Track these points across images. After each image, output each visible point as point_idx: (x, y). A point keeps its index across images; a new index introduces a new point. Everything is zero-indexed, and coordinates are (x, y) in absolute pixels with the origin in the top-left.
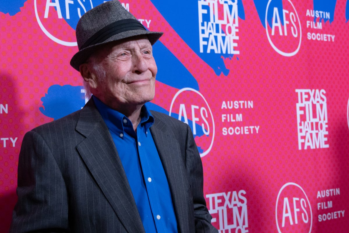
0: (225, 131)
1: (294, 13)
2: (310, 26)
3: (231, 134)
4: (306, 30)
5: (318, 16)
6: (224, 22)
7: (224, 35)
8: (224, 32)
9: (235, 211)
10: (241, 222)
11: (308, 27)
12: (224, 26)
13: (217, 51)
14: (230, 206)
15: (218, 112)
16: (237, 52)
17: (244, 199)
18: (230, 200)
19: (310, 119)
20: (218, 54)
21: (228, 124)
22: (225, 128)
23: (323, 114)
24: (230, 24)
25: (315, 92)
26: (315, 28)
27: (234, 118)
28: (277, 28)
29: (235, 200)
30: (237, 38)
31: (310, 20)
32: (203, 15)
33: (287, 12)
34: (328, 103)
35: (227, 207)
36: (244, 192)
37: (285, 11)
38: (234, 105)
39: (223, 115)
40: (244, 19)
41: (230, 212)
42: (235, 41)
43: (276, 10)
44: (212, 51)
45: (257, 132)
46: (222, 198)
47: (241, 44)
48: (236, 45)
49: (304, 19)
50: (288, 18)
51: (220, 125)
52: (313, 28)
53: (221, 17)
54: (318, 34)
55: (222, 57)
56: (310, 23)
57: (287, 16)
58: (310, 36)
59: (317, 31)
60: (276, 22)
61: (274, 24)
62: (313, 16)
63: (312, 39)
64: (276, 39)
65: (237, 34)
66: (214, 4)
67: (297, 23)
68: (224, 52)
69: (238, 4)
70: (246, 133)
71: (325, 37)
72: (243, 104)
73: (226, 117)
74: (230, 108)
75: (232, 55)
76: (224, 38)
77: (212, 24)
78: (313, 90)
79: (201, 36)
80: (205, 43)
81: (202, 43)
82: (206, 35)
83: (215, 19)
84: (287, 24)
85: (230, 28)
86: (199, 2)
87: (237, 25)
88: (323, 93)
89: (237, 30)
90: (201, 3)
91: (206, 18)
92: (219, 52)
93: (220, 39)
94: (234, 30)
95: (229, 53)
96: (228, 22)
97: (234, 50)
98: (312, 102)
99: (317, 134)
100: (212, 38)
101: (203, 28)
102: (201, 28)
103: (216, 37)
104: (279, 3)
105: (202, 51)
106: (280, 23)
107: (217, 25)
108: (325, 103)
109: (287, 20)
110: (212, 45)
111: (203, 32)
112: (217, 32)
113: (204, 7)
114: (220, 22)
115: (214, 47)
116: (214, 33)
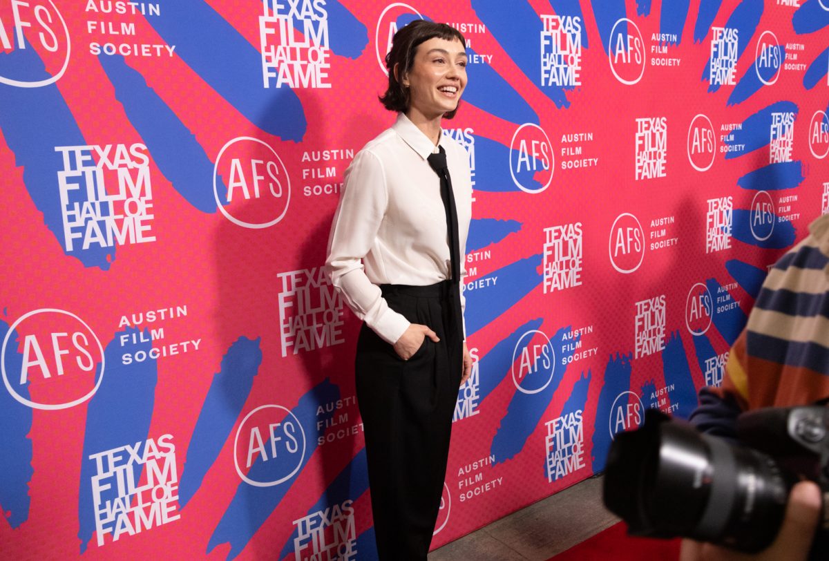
0: (564, 165)
1: (639, 38)
2: (654, 51)
3: (570, 167)
4: (650, 56)
5: (663, 40)
6: (567, 52)
7: (566, 66)
8: (566, 63)
9: (571, 243)
10: (575, 254)
11: (652, 51)
12: (566, 57)
13: (559, 84)
14: (566, 239)
15: (558, 145)
16: (579, 84)
17: (580, 231)
18: (566, 233)
19: (649, 148)
20: (559, 87)
21: (567, 158)
22: (564, 162)
23: (662, 142)
24: (573, 54)
25: (655, 121)
26: (660, 52)
27: (574, 151)
28: (620, 55)
29: (571, 232)
30: (579, 68)
31: (655, 45)
32: (545, 45)
33: (632, 37)
35: (563, 239)
36: (580, 224)
37: (629, 37)
38: (573, 138)
39: (563, 149)
40: (587, 47)
41: (565, 244)
42: (577, 72)
43: (620, 36)
44: (554, 83)
45: (596, 164)
46: (559, 231)
47: (582, 75)
48: (578, 76)
49: (649, 44)
50: (632, 45)
51: (559, 159)
52: (658, 53)
53: (564, 47)
54: (663, 59)
55: (564, 89)
56: (655, 48)
57: (632, 41)
58: (654, 62)
59: (662, 56)
60: (620, 49)
61: (618, 52)
62: (659, 40)
63: (656, 65)
64: (620, 66)
65: (579, 64)
67: (641, 49)
68: (566, 84)
69: (581, 32)
70: (585, 166)
71: (670, 62)
72: (583, 137)
73: (566, 151)
74: (570, 141)
75: (574, 87)
76: (566, 70)
77: (555, 55)
78: (654, 119)
79: (543, 68)
80: (547, 76)
81: (544, 76)
82: (548, 68)
83: (557, 50)
84: (631, 51)
85: (572, 58)
86: (542, 32)
87: (579, 54)
88: (664, 121)
89: (580, 60)
90: (543, 34)
91: (549, 49)
92: (561, 84)
93: (562, 71)
94: (577, 61)
95: (570, 84)
96: (571, 52)
97: (576, 81)
98: (652, 131)
99: (655, 164)
100: (554, 70)
101: (545, 60)
102: (543, 60)
103: (558, 69)
104: (624, 29)
105: (543, 84)
106: (623, 49)
107: (560, 56)
108: (665, 132)
109: (631, 46)
110: (554, 77)
111: (545, 64)
112: (560, 63)
113: (547, 38)
114: (563, 53)
115: (556, 80)
116: (556, 65)
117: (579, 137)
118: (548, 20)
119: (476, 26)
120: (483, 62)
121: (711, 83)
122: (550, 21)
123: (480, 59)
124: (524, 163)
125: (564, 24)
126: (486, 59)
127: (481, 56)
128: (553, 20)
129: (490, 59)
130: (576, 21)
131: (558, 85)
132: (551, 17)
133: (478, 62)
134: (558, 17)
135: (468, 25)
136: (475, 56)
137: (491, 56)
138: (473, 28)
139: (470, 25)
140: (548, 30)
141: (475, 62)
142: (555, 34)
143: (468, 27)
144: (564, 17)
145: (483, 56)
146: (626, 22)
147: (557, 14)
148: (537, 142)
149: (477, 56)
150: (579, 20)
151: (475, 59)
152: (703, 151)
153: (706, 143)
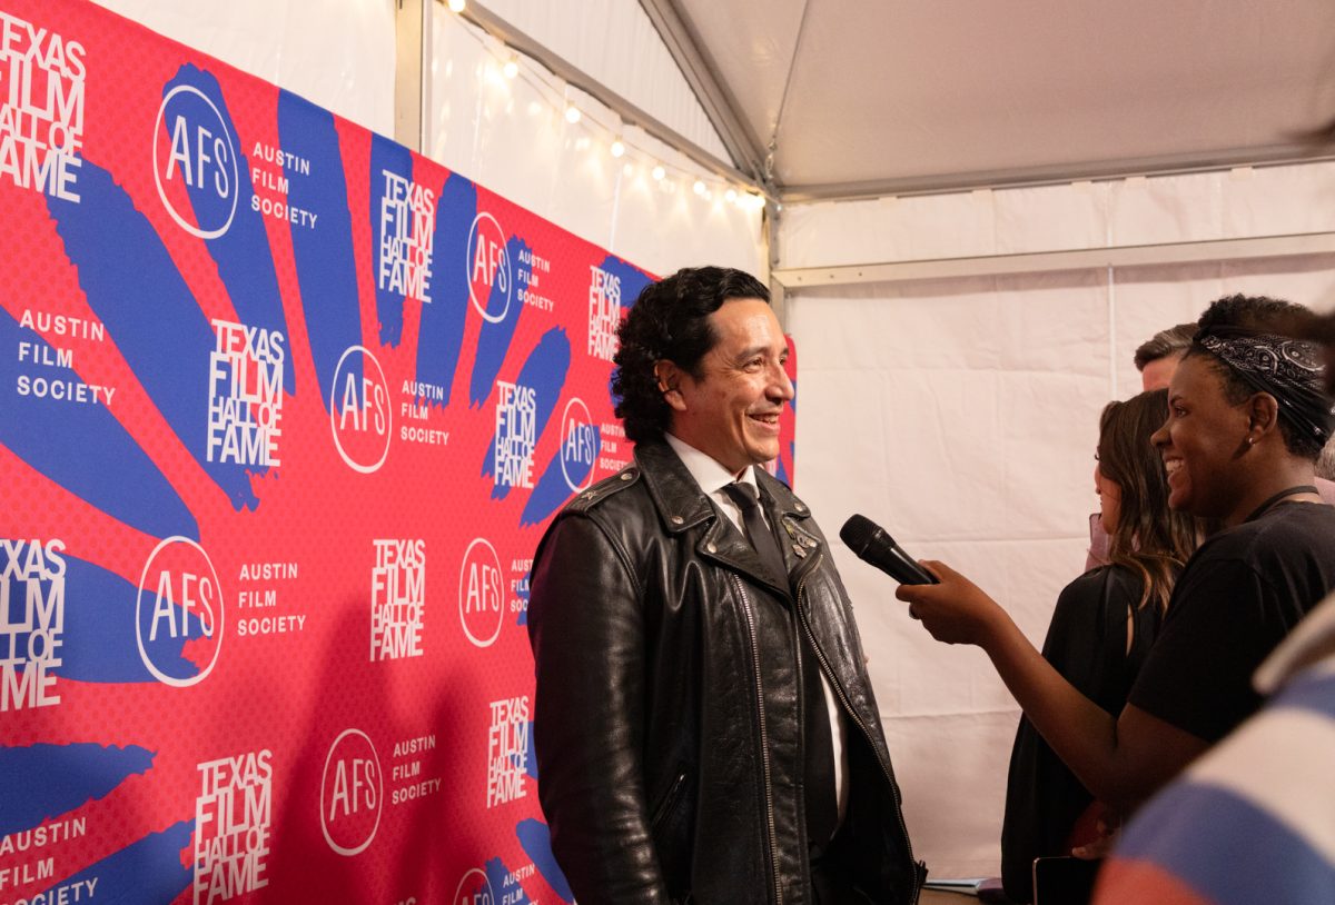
0: (243, 628)
1: (382, 386)
2: (407, 414)
3: (253, 633)
4: (400, 421)
5: (422, 395)
6: (257, 399)
7: (254, 426)
8: (254, 419)
9: (250, 795)
10: (257, 817)
11: (403, 414)
13: (240, 460)
14: (241, 786)
15: (232, 585)
16: (276, 463)
17: (267, 768)
18: (242, 773)
19: (394, 599)
20: (240, 466)
21: (251, 613)
22: (243, 621)
23: (417, 587)
24: (268, 404)
25: (406, 545)
26: (416, 417)
27: (262, 599)
28: (350, 416)
29: (251, 771)
30: (278, 433)
31: (408, 402)
32: (218, 381)
33: (370, 383)
34: (427, 566)
35: (236, 787)
36: (268, 755)
37: (366, 382)
38: (262, 572)
39: (242, 594)
40: (293, 393)
41: (239, 796)
42: (273, 439)
43: (351, 377)
44: (230, 458)
45: (301, 628)
46: (227, 769)
47: (284, 446)
48: (275, 447)
49: (399, 398)
50: (370, 398)
51: (235, 614)
52: (413, 419)
54: (421, 430)
55: (248, 471)
56: (408, 408)
57: (370, 391)
58: (405, 433)
59: (418, 424)
60: (350, 403)
61: (346, 408)
62: (414, 393)
63: (408, 439)
64: (348, 436)
65: (279, 424)
66: (239, 360)
67: (384, 407)
68: (252, 462)
69: (284, 363)
70: (282, 630)
71: (431, 437)
72: (281, 570)
73: (247, 598)
74: (256, 578)
75: (266, 468)
76: (253, 432)
77: (234, 402)
78: (403, 542)
79: (212, 426)
80: (218, 441)
81: (212, 441)
82: (220, 426)
83: (239, 393)
84: (368, 408)
85: (266, 412)
86: (212, 353)
87: (279, 405)
88: (420, 547)
89: (279, 417)
90: (216, 357)
91: (224, 388)
92: (244, 462)
93: (246, 434)
94: (274, 417)
95: (261, 463)
96: (264, 399)
97: (271, 458)
98: (400, 566)
99: (403, 629)
100: (231, 431)
101: (216, 409)
102: (212, 409)
103: (239, 430)
104: (357, 365)
105: (210, 458)
106: (358, 405)
107: (243, 405)
108: (422, 568)
109: (368, 400)
110: (231, 445)
111: (216, 417)
112: (243, 418)
113: (222, 366)
114: (250, 399)
115: (234, 451)
116: (236, 422)
117: (273, 570)
118: (225, 330)
119: (85, 323)
120: (95, 401)
121: (496, 482)
122: (229, 333)
123: (89, 393)
124: (164, 621)
125: (255, 344)
126: (102, 395)
127: (91, 387)
128: (236, 333)
129: (109, 396)
130: (277, 340)
131: (237, 461)
132: (231, 326)
133: (84, 400)
134: (244, 328)
135: (71, 320)
136: (79, 386)
137: (113, 390)
138: (80, 327)
139: (75, 322)
140: (224, 351)
141: (79, 399)
142: (238, 359)
143: (69, 326)
144: (254, 330)
145: (95, 389)
146: (361, 352)
147: (243, 323)
148: (194, 578)
149: (85, 386)
150: (281, 339)
151: (79, 392)
152: (484, 608)
153: (489, 592)
